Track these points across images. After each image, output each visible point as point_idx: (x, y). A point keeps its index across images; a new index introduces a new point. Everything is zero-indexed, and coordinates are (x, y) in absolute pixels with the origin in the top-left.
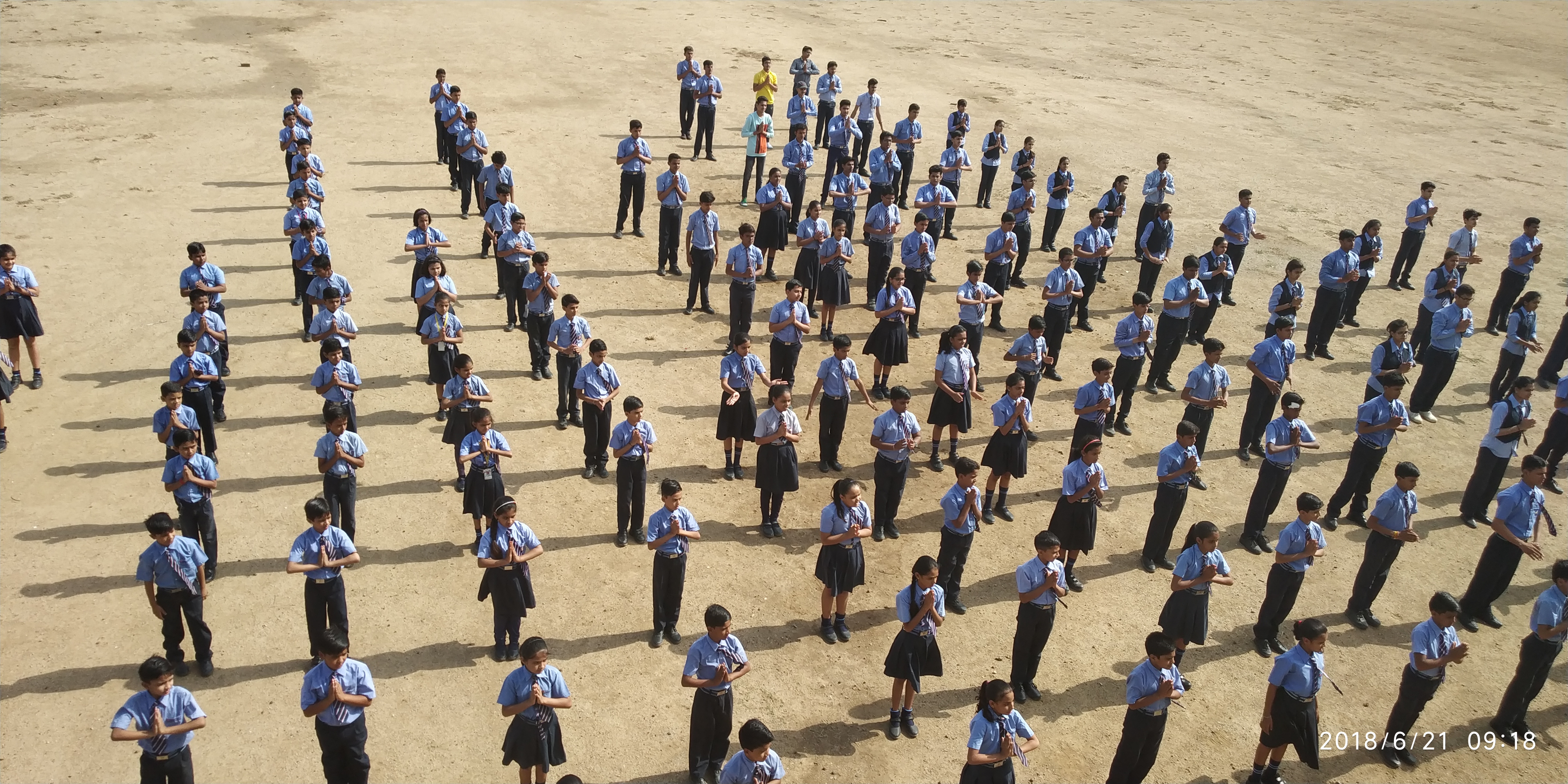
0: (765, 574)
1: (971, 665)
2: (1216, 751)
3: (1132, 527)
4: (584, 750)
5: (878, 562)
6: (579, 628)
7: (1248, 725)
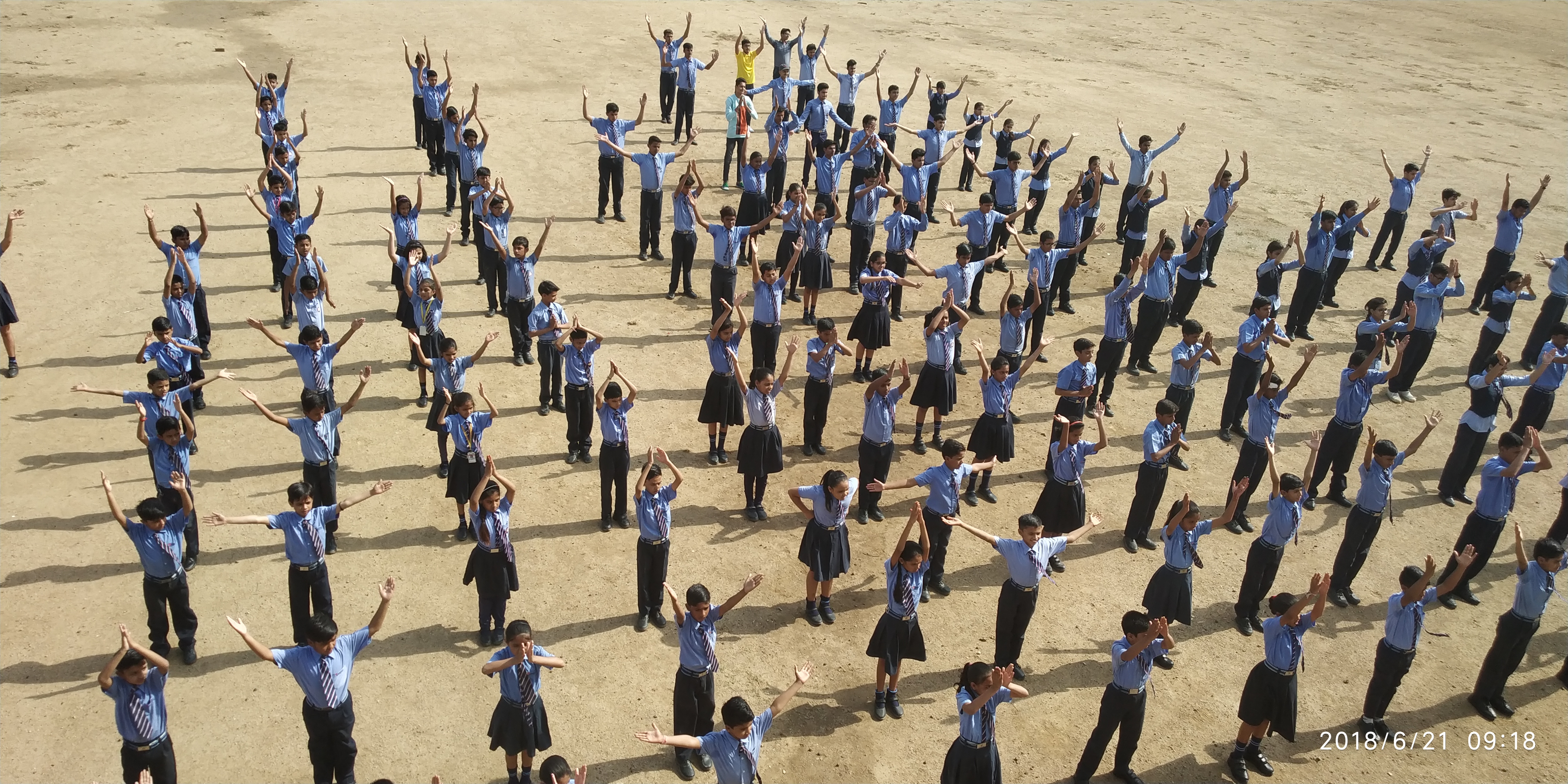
0: (749, 558)
1: (955, 646)
2: (1198, 728)
3: (1115, 508)
4: (570, 734)
5: (863, 545)
6: (564, 613)
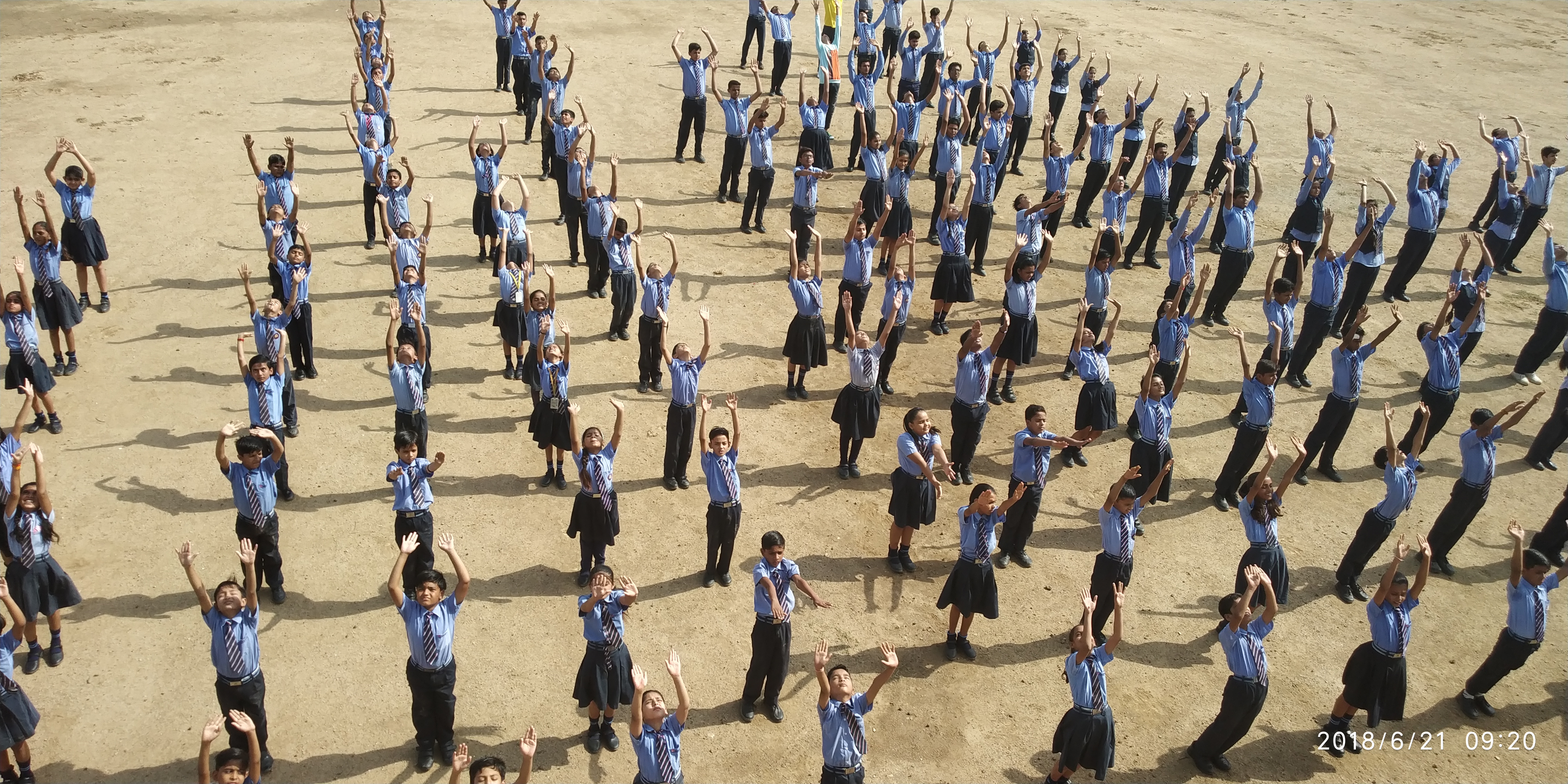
0: (837, 514)
6: (654, 562)
7: (1331, 679)
